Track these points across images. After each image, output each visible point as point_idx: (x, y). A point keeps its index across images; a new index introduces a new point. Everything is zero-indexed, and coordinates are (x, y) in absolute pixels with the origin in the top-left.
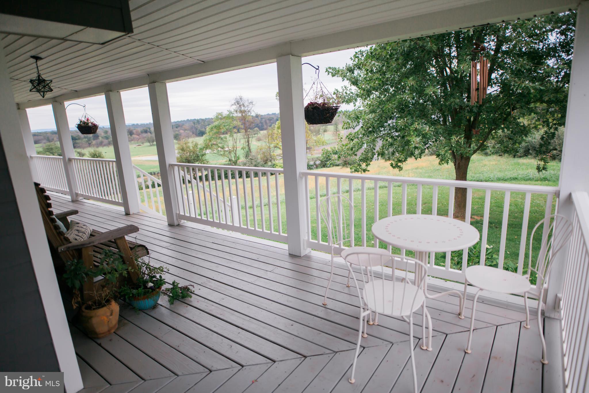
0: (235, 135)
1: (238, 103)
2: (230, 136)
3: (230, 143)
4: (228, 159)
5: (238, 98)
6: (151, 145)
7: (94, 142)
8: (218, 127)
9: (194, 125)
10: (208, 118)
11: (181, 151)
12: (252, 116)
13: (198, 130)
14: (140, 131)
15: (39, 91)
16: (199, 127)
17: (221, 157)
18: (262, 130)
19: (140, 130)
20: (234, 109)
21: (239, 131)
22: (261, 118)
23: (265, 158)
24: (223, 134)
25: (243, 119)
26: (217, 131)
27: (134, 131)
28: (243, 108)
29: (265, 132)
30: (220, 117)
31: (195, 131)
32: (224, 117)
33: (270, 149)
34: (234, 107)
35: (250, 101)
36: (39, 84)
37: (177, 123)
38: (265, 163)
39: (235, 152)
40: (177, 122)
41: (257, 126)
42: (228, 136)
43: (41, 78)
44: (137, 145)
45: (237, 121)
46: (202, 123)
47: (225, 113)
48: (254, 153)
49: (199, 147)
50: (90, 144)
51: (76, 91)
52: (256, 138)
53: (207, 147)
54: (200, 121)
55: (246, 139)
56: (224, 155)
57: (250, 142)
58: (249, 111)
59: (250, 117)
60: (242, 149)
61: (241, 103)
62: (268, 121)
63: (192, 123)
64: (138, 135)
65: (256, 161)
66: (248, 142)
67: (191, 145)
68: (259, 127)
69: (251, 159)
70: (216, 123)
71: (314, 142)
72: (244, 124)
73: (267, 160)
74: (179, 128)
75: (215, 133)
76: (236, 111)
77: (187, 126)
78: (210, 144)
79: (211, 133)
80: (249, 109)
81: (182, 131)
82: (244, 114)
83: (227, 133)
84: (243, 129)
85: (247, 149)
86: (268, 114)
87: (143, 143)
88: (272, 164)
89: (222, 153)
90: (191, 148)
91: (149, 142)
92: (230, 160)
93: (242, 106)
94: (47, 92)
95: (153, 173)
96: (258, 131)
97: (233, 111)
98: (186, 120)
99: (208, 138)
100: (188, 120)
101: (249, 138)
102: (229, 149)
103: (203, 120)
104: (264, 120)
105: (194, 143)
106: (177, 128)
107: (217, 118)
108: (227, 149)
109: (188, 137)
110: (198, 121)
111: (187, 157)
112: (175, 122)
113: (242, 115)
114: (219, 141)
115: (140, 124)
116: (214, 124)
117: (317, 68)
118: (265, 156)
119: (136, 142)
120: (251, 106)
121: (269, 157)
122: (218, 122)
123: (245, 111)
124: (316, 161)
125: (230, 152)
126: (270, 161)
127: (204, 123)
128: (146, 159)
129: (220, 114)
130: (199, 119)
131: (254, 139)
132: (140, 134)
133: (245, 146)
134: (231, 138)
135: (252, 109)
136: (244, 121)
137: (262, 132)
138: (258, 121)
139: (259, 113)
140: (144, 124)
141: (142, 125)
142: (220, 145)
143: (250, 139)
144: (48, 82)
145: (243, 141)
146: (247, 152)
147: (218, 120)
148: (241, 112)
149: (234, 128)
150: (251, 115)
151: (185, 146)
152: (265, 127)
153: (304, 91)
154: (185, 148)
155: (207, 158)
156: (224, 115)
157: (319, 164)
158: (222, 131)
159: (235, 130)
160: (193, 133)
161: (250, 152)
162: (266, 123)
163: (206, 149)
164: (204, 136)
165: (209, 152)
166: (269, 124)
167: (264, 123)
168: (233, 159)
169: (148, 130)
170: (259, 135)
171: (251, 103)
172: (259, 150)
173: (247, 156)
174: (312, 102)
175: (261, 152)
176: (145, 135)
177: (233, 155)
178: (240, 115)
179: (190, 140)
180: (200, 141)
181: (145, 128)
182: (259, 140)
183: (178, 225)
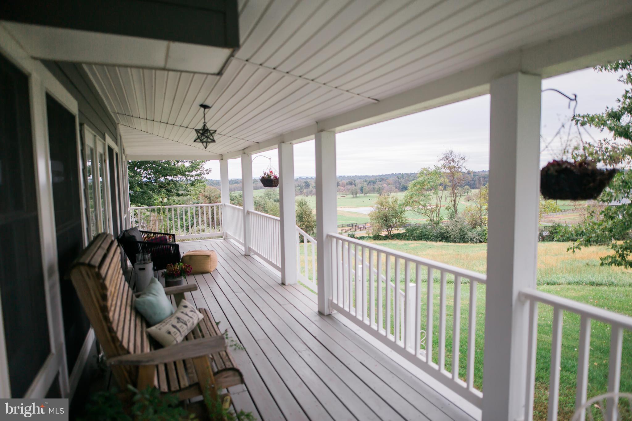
0: (440, 193)
1: (447, 158)
2: (434, 194)
3: (434, 201)
4: (429, 219)
5: (448, 152)
6: (354, 197)
7: (305, 191)
8: (422, 183)
9: (398, 180)
10: (413, 172)
11: (380, 206)
12: (464, 173)
13: (402, 185)
14: (345, 183)
15: (202, 141)
16: (403, 181)
17: (421, 215)
18: (473, 188)
19: (345, 181)
20: (443, 164)
21: (445, 189)
22: (474, 175)
23: (474, 222)
24: (427, 190)
25: (452, 176)
26: (420, 187)
27: (340, 183)
28: (452, 164)
29: (477, 191)
30: (424, 172)
31: (398, 185)
32: (430, 173)
33: (481, 211)
34: (442, 162)
35: (461, 157)
36: (203, 134)
37: (382, 177)
38: (474, 228)
39: (438, 212)
40: (382, 175)
41: (468, 184)
42: (431, 193)
43: (206, 128)
44: (342, 196)
45: (444, 178)
46: (407, 178)
47: (432, 168)
48: (460, 214)
49: (399, 202)
50: (301, 192)
51: (258, 143)
52: (465, 197)
53: (407, 203)
54: (405, 176)
55: (453, 198)
56: (425, 214)
57: (457, 202)
58: (459, 167)
59: (461, 174)
60: (446, 208)
61: (451, 158)
62: (482, 179)
63: (396, 177)
64: (344, 187)
65: (462, 224)
66: (455, 201)
67: (390, 200)
68: (470, 186)
69: (456, 221)
70: (420, 179)
71: (542, 207)
72: (452, 181)
73: (476, 224)
74: (382, 182)
75: (417, 190)
76: (444, 167)
77: (391, 180)
78: (411, 201)
79: (413, 189)
80: (459, 165)
81: (385, 185)
82: (452, 170)
83: (431, 190)
84: (449, 187)
85: (452, 209)
86: (483, 171)
87: (347, 195)
88: (482, 230)
89: (423, 211)
90: (391, 204)
91: (352, 194)
92: (431, 220)
93: (451, 162)
94: (209, 142)
95: (351, 225)
96: (468, 189)
97: (440, 166)
98: (390, 173)
99: (409, 194)
100: (393, 174)
101: (456, 196)
102: (432, 208)
103: (407, 174)
104: (477, 177)
105: (394, 199)
106: (380, 181)
107: (422, 173)
108: (429, 207)
109: (391, 191)
110: (403, 176)
111: (385, 213)
112: (380, 176)
113: (451, 171)
114: (422, 198)
115: (346, 176)
116: (418, 179)
117: (573, 97)
118: (474, 219)
119: (341, 193)
120: (462, 161)
121: (479, 221)
122: (422, 178)
123: (455, 167)
124: (542, 231)
125: (432, 212)
126: (480, 226)
127: (409, 178)
128: (347, 210)
129: (425, 169)
130: (404, 173)
131: (463, 198)
132: (345, 186)
133: (450, 206)
134: (435, 196)
135: (464, 165)
136: (451, 178)
137: (473, 191)
138: (469, 178)
139: (471, 170)
140: (350, 177)
141: (349, 177)
142: (421, 202)
143: (458, 198)
144: (211, 132)
145: (449, 199)
146: (452, 213)
147: (422, 176)
148: (450, 167)
149: (441, 184)
150: (462, 171)
151: (384, 200)
152: (478, 185)
153: (541, 140)
154: (384, 203)
155: (405, 215)
156: (430, 171)
157: (547, 236)
158: (426, 187)
159: (441, 188)
160: (396, 188)
161: (456, 213)
162: (479, 180)
163: (406, 206)
164: (406, 192)
165: (408, 209)
166: (483, 183)
167: (477, 181)
168: (435, 219)
169: (353, 182)
170: (470, 194)
171: (463, 158)
172: (467, 212)
173: (451, 218)
174: (557, 159)
175: (470, 215)
176: (349, 187)
177: (435, 214)
178: (448, 171)
179: (392, 194)
180: (401, 196)
181: (350, 180)
182: (469, 199)
183: (329, 315)
